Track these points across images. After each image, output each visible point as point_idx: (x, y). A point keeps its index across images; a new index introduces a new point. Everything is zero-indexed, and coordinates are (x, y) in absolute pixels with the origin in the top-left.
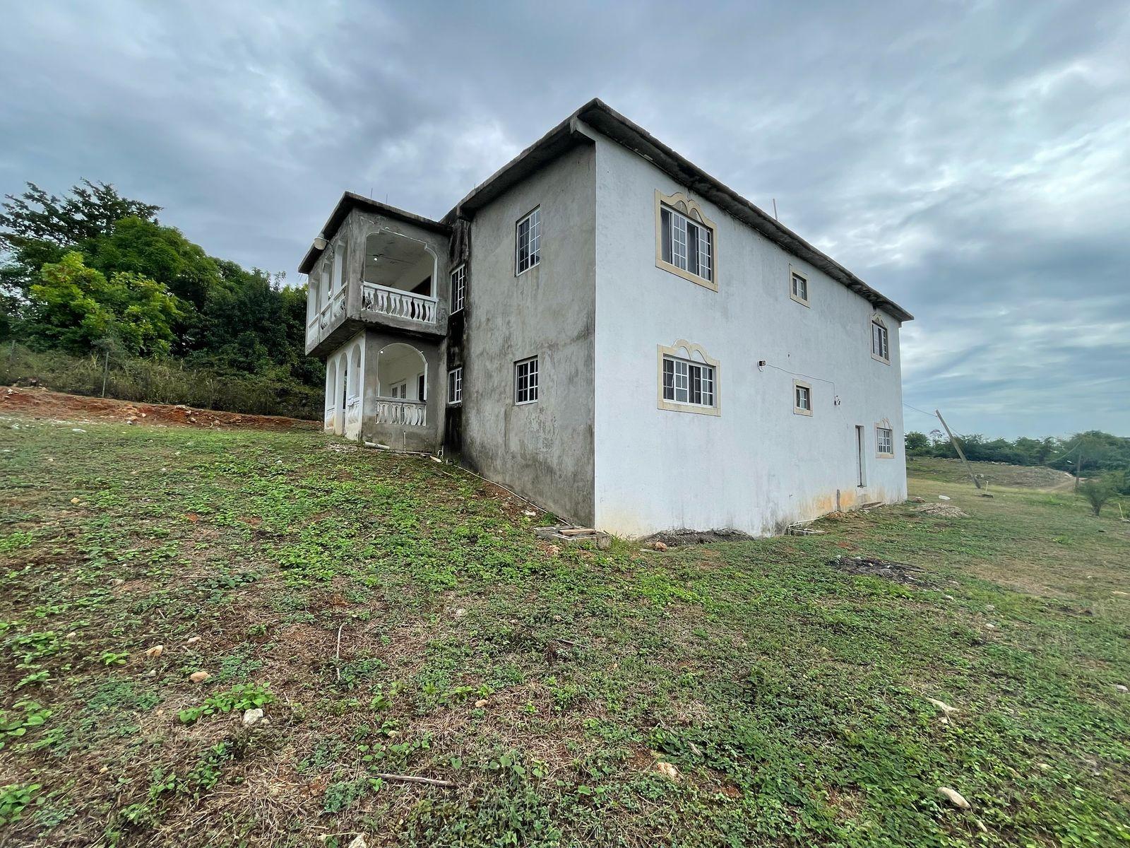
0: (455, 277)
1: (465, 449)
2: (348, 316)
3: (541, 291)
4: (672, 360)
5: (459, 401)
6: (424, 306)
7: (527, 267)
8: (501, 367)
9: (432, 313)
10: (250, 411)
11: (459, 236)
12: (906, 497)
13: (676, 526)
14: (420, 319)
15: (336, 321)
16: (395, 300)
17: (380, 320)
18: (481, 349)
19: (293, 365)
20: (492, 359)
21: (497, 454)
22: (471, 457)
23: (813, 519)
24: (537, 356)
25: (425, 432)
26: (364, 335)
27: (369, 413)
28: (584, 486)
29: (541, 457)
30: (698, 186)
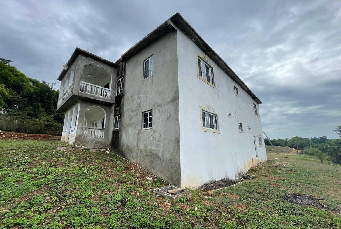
0: (119, 82)
1: (120, 148)
2: (73, 94)
3: (154, 85)
4: (204, 112)
5: (118, 128)
6: (106, 92)
7: (148, 76)
8: (137, 114)
9: (109, 94)
10: (33, 133)
11: (121, 68)
12: (267, 159)
13: (210, 180)
14: (104, 97)
15: (69, 96)
16: (94, 89)
17: (87, 96)
18: (128, 107)
19: (55, 115)
20: (133, 111)
21: (134, 150)
22: (122, 151)
23: (248, 170)
24: (152, 110)
25: (103, 141)
26: (80, 102)
27: (79, 133)
28: (176, 166)
29: (154, 152)
30: (208, 53)
